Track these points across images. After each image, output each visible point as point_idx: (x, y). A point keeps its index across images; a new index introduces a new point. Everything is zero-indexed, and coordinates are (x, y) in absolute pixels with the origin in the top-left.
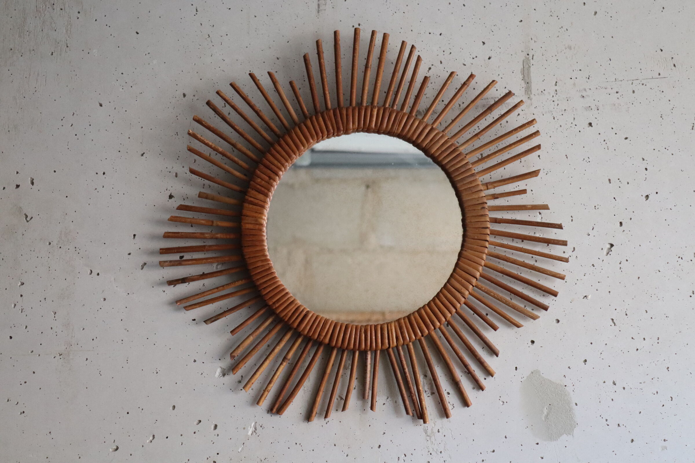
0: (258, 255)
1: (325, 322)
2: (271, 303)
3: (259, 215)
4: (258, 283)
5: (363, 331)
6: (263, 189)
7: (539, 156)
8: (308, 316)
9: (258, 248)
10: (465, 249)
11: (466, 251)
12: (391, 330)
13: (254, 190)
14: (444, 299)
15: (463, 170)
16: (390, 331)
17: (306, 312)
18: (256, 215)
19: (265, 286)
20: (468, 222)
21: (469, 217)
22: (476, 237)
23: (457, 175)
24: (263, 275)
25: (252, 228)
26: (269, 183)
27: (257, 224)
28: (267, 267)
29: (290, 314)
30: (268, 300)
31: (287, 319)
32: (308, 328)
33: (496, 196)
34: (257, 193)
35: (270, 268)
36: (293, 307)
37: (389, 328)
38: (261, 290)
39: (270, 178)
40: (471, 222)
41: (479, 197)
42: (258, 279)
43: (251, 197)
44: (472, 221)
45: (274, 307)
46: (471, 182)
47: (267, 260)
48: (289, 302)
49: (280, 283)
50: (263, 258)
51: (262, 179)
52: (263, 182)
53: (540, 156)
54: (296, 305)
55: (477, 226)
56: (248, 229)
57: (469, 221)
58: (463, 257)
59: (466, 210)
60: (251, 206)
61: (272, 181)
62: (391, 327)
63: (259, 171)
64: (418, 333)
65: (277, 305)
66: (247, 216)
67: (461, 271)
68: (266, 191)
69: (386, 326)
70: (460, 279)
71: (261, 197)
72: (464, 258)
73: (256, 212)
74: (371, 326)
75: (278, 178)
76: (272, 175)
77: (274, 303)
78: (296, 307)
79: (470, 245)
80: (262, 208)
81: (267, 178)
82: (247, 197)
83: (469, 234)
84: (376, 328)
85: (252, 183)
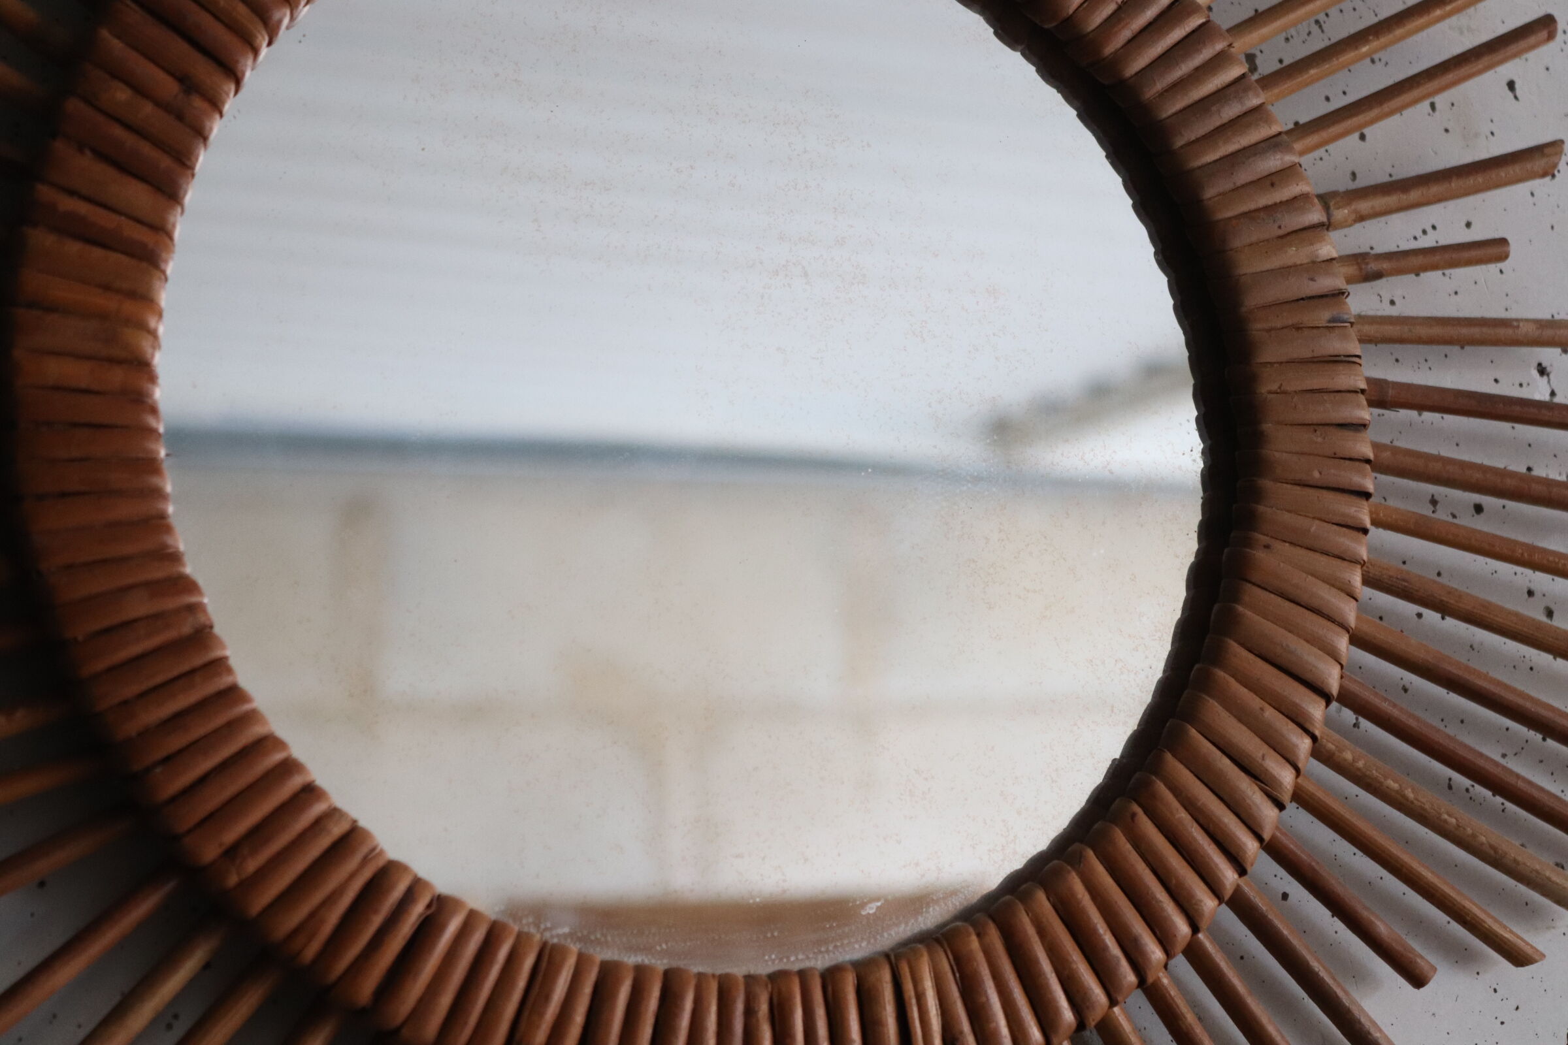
0: (128, 549)
1: (544, 964)
2: (210, 852)
3: (128, 307)
4: (131, 728)
5: (763, 1008)
6: (146, 149)
7: (1511, 85)
8: (442, 928)
9: (124, 510)
10: (1264, 539)
11: (1267, 547)
12: (920, 997)
13: (88, 153)
14: (1183, 815)
15: (1231, 111)
16: (914, 1001)
17: (429, 906)
18: (109, 303)
19: (176, 742)
20: (1270, 392)
21: (1272, 364)
22: (1316, 474)
23: (1197, 140)
24: (159, 679)
25: (83, 385)
26: (180, 117)
27: (119, 362)
28: (187, 629)
29: (333, 918)
30: (189, 831)
31: (311, 951)
32: (445, 1000)
33: (1373, 266)
34: (110, 172)
35: (202, 636)
36: (352, 876)
37: (909, 987)
38: (148, 770)
39: (189, 85)
40: (1285, 393)
41: (1314, 262)
42: (125, 703)
43: (72, 193)
44: (1289, 389)
45: (233, 880)
46: (1272, 180)
47: (188, 585)
48: (324, 842)
49: (257, 731)
50: (158, 572)
51: (140, 90)
52: (148, 108)
53: (1517, 86)
54: (365, 860)
55: (1314, 417)
56: (57, 388)
57: (1275, 387)
58: (1254, 584)
59: (1259, 326)
60: (73, 248)
61: (198, 103)
62: (916, 982)
63: (119, 38)
64: (1057, 1011)
65: (252, 865)
66: (51, 308)
67: (1251, 656)
68: (165, 162)
69: (886, 976)
70: (1254, 702)
71: (136, 194)
72: (1259, 586)
73: (107, 288)
74: (803, 975)
75: (233, 87)
76: (202, 68)
77: (232, 852)
78: (367, 874)
79: (1287, 518)
80: (144, 265)
81: (168, 87)
82: (45, 192)
83: (1277, 455)
84: (834, 992)
85: (74, 105)
